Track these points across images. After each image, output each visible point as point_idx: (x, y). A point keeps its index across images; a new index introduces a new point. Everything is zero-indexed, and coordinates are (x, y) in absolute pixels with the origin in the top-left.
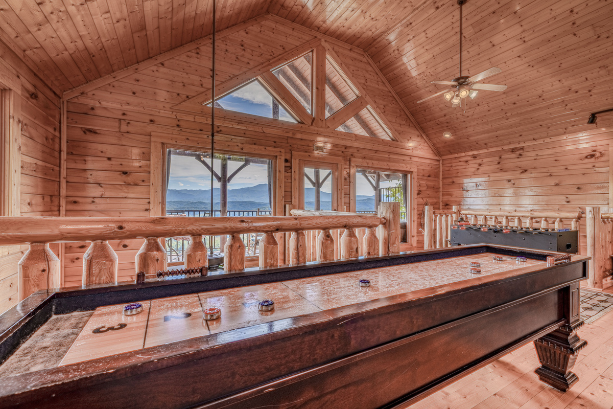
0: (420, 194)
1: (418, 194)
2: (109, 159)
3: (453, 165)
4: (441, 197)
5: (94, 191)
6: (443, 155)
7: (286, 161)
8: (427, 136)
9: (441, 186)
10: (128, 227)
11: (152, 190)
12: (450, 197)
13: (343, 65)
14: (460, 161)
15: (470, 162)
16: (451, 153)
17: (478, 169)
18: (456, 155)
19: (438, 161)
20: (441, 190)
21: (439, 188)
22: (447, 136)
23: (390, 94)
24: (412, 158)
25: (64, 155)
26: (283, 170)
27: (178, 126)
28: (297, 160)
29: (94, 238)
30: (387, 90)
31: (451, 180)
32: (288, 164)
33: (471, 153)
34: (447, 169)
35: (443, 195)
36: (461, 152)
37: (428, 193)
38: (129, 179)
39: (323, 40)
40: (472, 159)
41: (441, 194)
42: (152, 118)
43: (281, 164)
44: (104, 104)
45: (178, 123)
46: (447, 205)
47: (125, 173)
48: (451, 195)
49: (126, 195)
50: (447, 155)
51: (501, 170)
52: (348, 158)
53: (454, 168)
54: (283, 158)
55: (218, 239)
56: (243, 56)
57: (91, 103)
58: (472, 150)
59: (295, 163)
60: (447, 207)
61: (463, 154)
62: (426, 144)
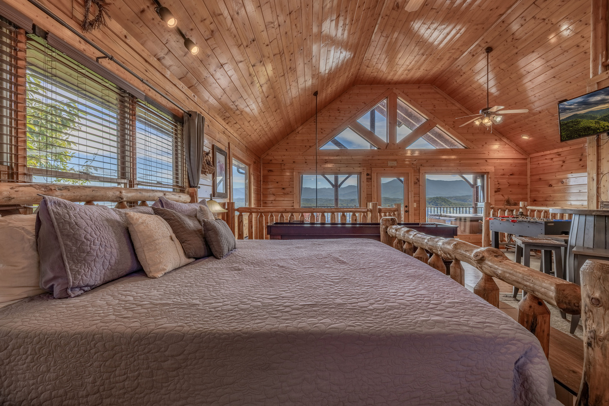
0: (500, 191)
1: (496, 192)
2: (277, 183)
3: (540, 162)
4: (529, 193)
5: (272, 198)
6: (530, 154)
7: (368, 175)
8: (508, 138)
9: (529, 182)
10: (287, 210)
11: (295, 196)
12: (537, 193)
13: (412, 101)
14: (546, 159)
15: (554, 160)
16: (538, 152)
17: (562, 166)
18: (542, 153)
19: (525, 159)
20: (529, 187)
21: (527, 185)
22: (525, 138)
23: (460, 111)
24: (488, 160)
25: (262, 182)
26: (365, 180)
27: (306, 162)
28: (376, 174)
29: (280, 212)
30: (456, 108)
31: (538, 177)
32: (369, 177)
33: (555, 151)
34: (534, 166)
35: (531, 191)
36: (546, 150)
37: (510, 190)
38: (285, 191)
39: (394, 89)
40: (557, 156)
41: (529, 191)
42: (294, 160)
43: (364, 177)
44: (275, 157)
45: (306, 161)
46: (535, 201)
47: (283, 189)
48: (538, 191)
49: (284, 199)
50: (534, 153)
51: (583, 166)
52: (418, 168)
53: (541, 166)
54: (366, 174)
55: (307, 214)
56: (339, 116)
57: (270, 158)
58: (555, 148)
59: (374, 176)
60: (535, 202)
61: (548, 152)
62: (507, 146)
